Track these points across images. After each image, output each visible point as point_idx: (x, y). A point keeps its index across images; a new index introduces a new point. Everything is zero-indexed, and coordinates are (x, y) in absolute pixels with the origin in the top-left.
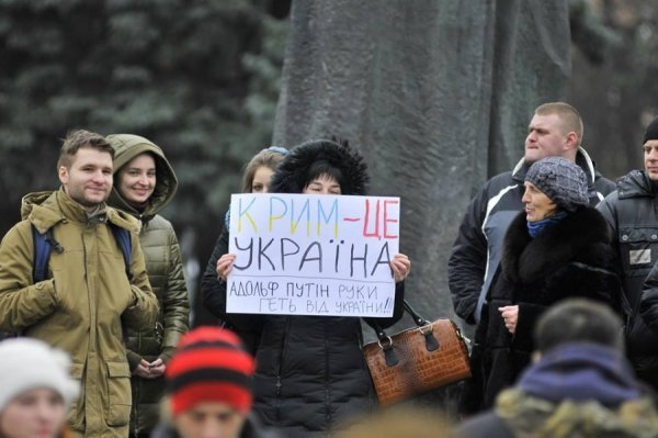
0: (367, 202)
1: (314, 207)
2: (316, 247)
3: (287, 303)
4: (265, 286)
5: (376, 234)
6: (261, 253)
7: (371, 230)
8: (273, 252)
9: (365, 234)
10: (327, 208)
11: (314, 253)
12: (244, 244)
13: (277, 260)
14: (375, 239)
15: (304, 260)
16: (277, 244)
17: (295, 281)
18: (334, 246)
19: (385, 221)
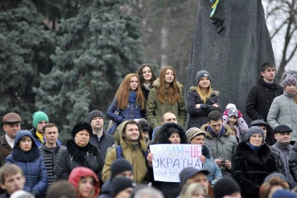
0: (192, 147)
1: (176, 148)
2: (177, 161)
3: (170, 178)
4: (163, 173)
5: (195, 156)
6: (161, 162)
7: (193, 155)
8: (165, 162)
9: (192, 156)
10: (180, 149)
11: (177, 162)
12: (156, 160)
13: (166, 165)
14: (194, 158)
15: (174, 165)
16: (166, 160)
17: (172, 171)
18: (182, 160)
19: (197, 152)
